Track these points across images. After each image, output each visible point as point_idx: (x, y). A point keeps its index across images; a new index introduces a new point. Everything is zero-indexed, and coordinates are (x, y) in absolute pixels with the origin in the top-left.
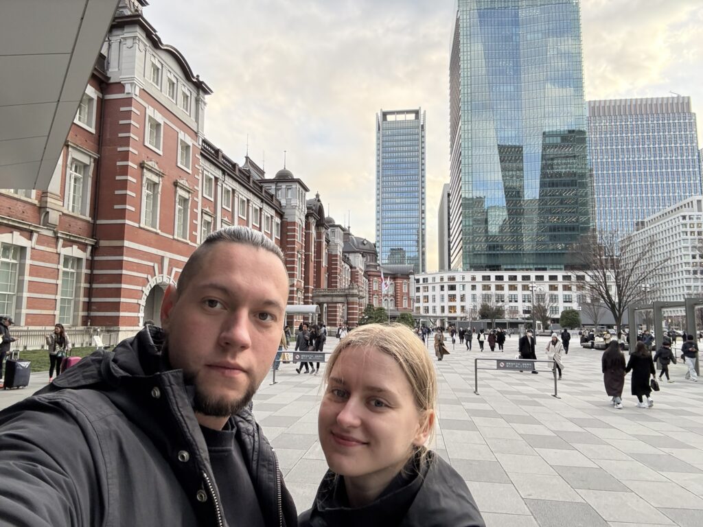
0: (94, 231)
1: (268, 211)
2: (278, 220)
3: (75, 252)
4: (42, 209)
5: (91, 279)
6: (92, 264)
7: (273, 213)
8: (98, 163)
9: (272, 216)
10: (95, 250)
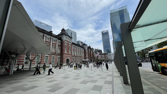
0: (61, 54)
2: (84, 49)
3: (59, 56)
4: (56, 53)
5: (61, 59)
6: (61, 57)
8: (61, 48)
10: (61, 56)
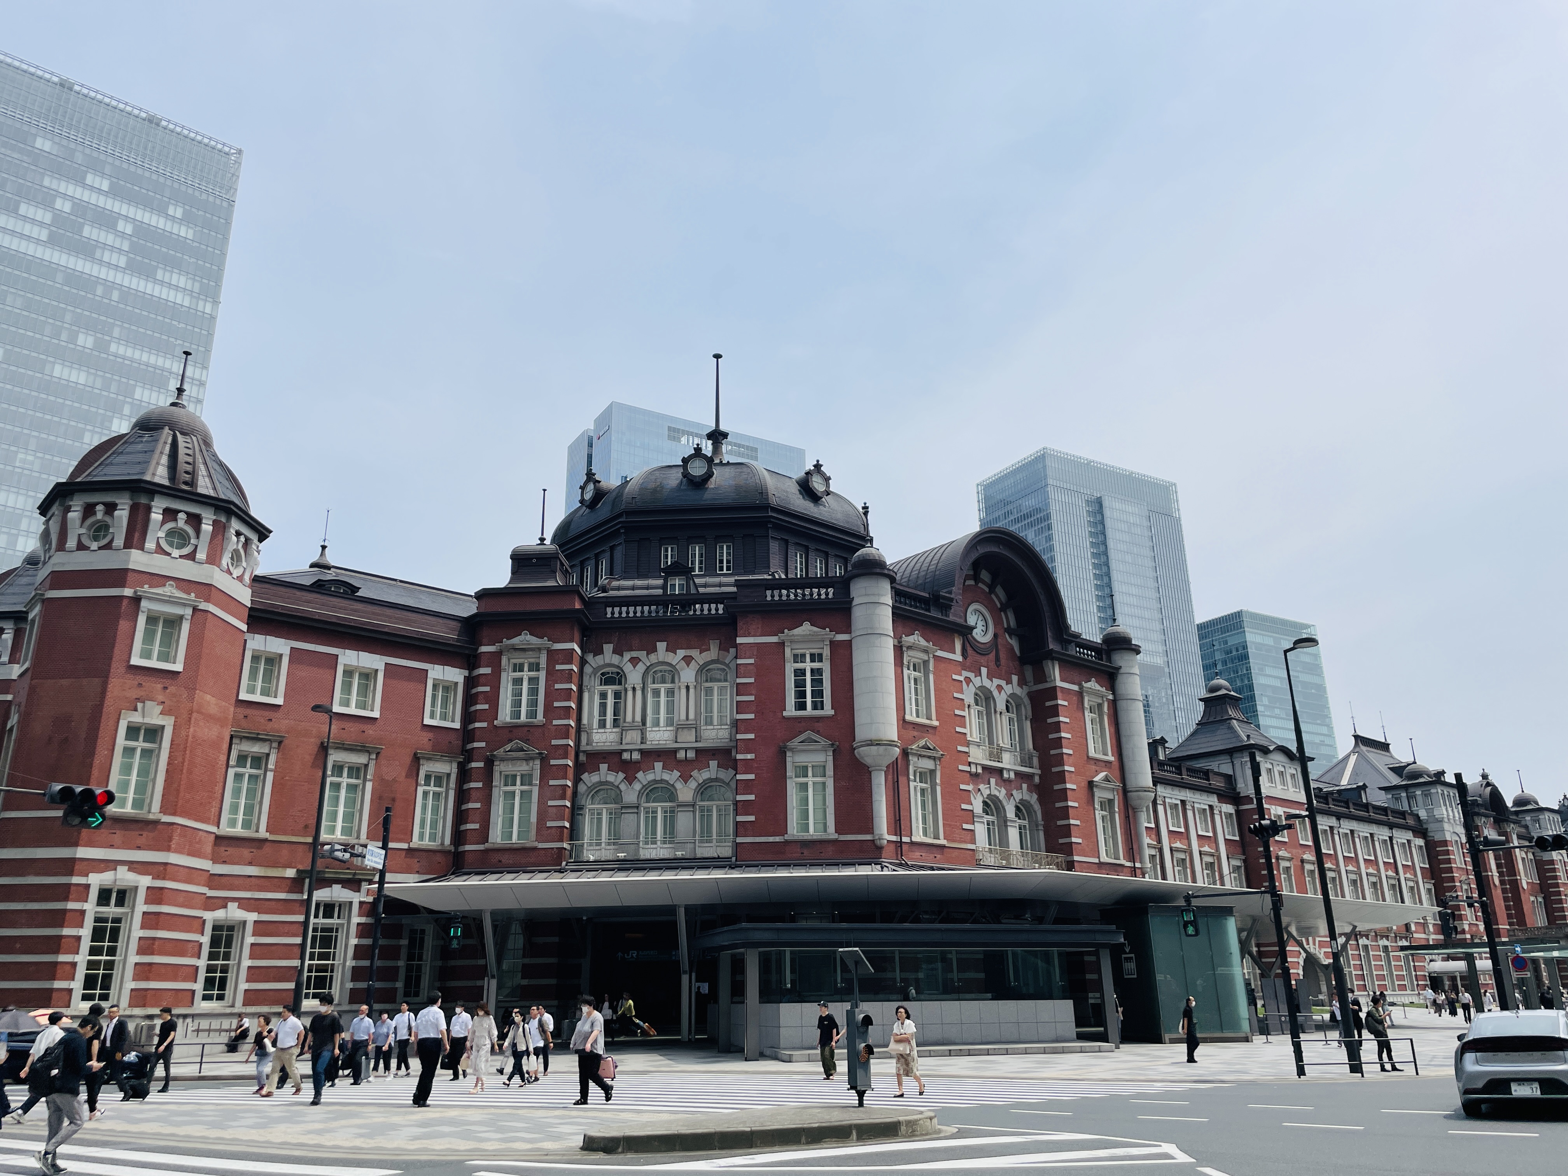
1: (1402, 836)
2: (1420, 842)
7: (1409, 835)
9: (1409, 841)
